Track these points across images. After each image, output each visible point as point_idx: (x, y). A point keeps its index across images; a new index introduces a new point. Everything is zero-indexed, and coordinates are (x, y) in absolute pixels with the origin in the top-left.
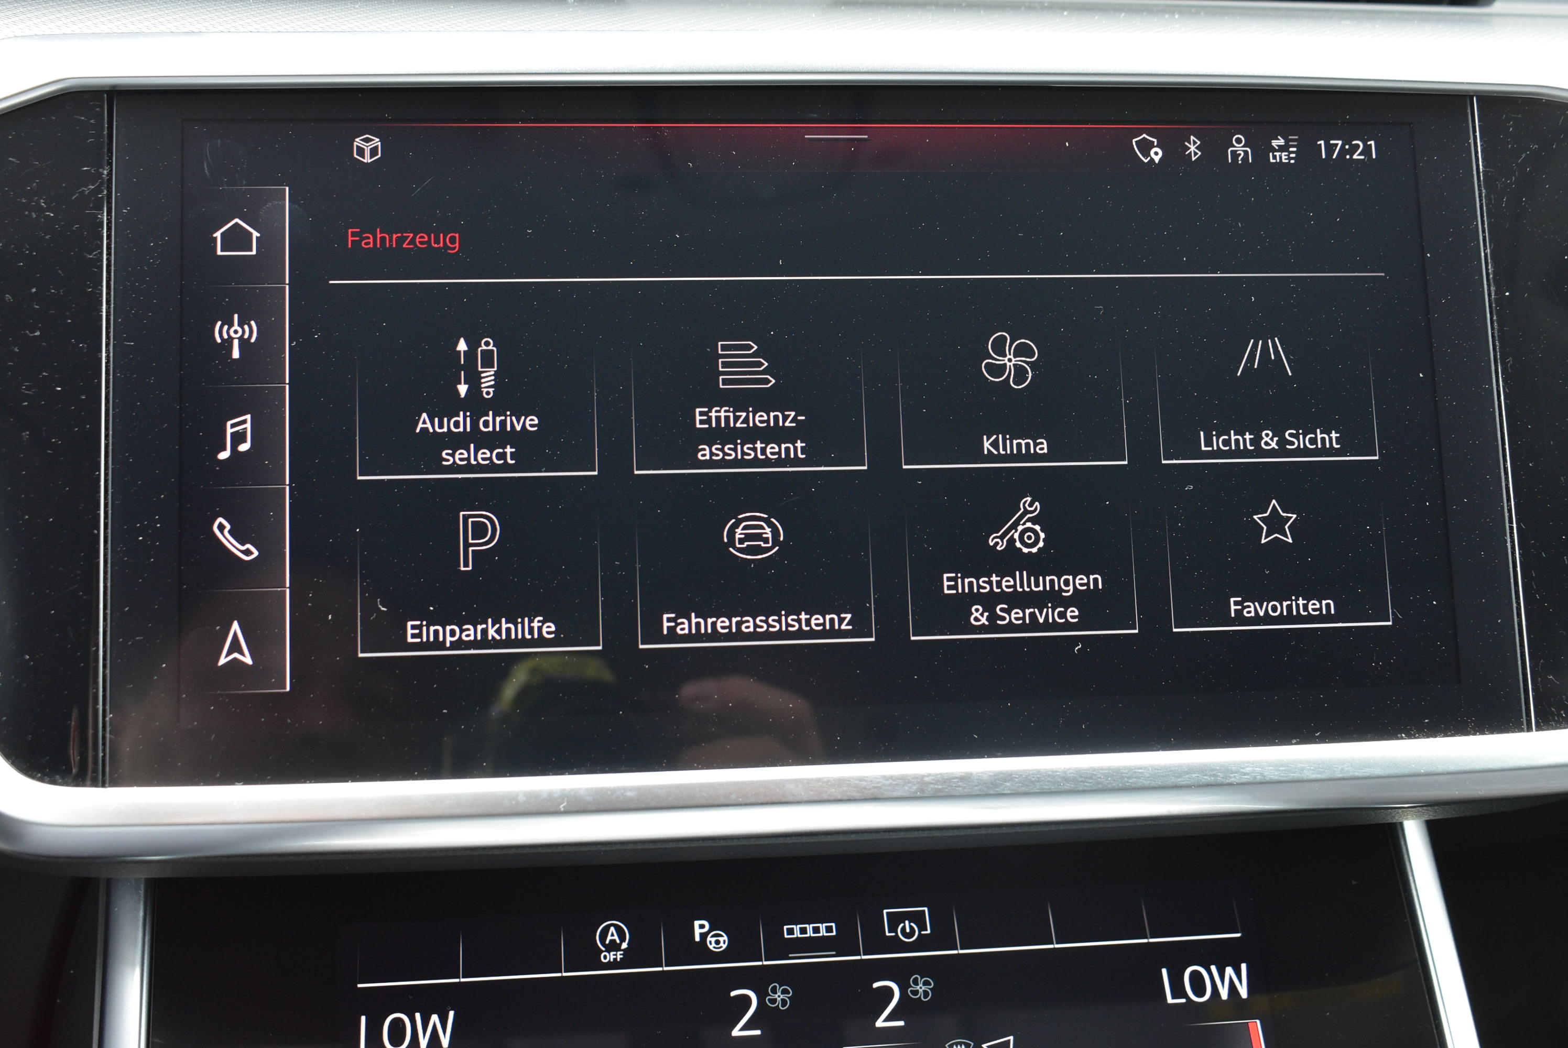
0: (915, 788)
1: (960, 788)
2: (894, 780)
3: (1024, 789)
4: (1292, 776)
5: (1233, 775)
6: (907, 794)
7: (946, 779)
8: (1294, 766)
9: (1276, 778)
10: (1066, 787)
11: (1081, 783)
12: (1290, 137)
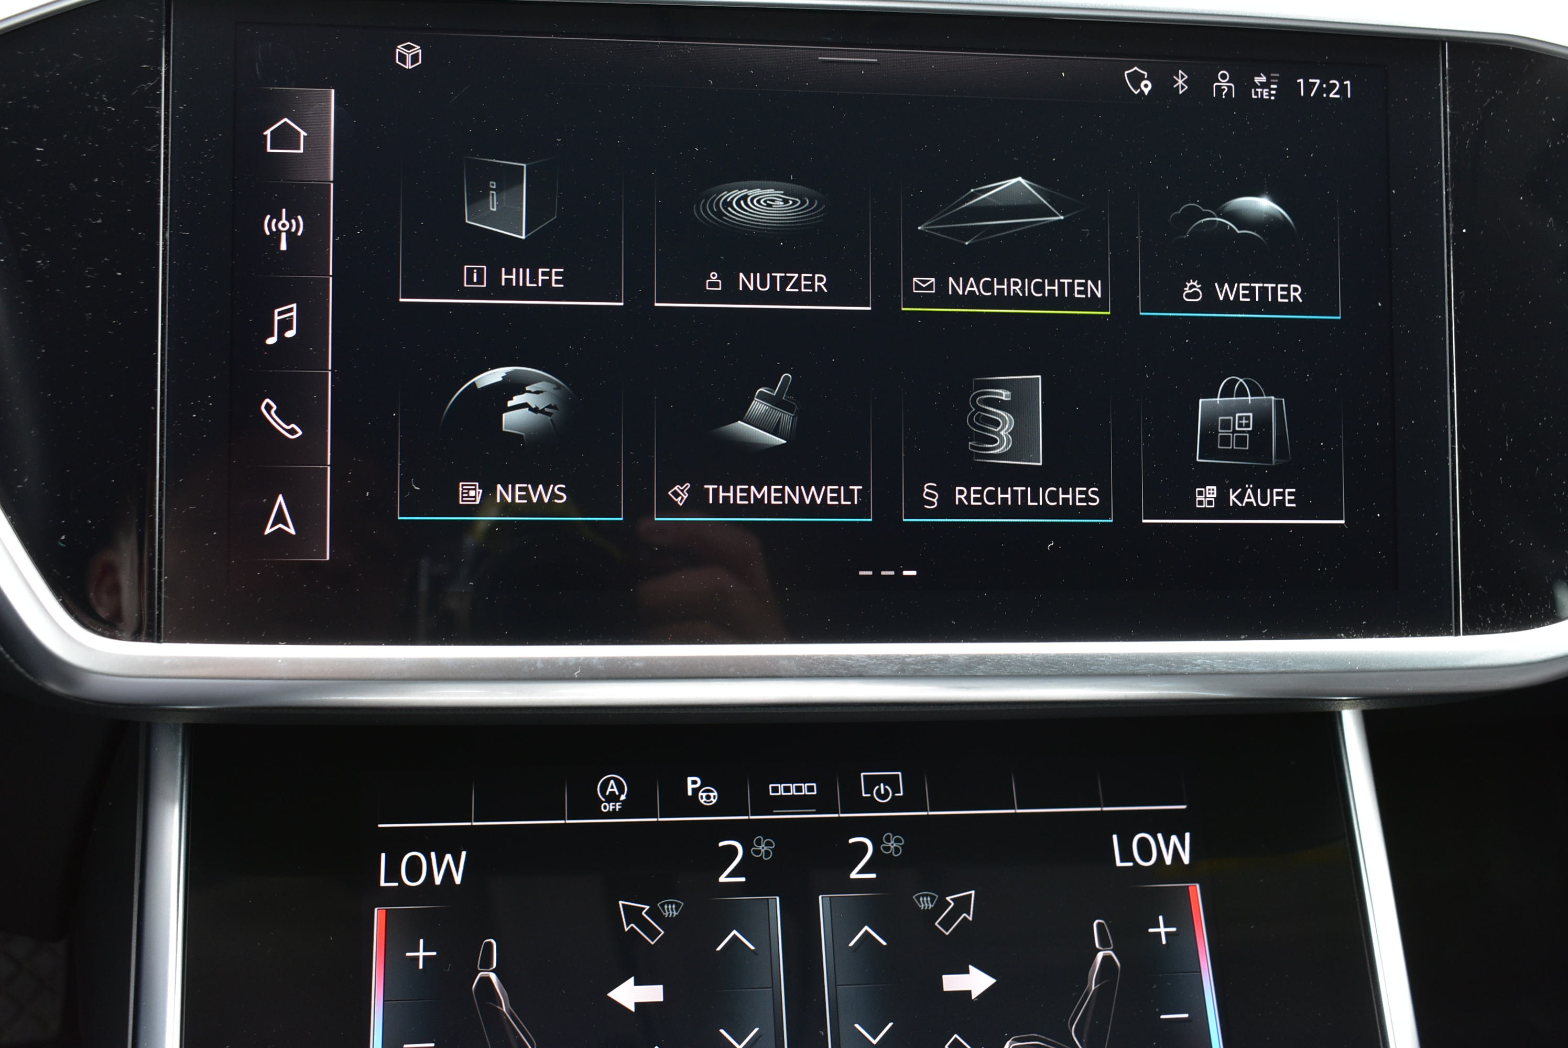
0: (896, 667)
1: (938, 669)
2: (878, 660)
3: (995, 672)
4: (1240, 668)
5: (1185, 666)
6: (889, 673)
7: (926, 661)
8: (1241, 660)
9: (1224, 670)
10: (1033, 671)
11: (1048, 669)
12: (1272, 75)
